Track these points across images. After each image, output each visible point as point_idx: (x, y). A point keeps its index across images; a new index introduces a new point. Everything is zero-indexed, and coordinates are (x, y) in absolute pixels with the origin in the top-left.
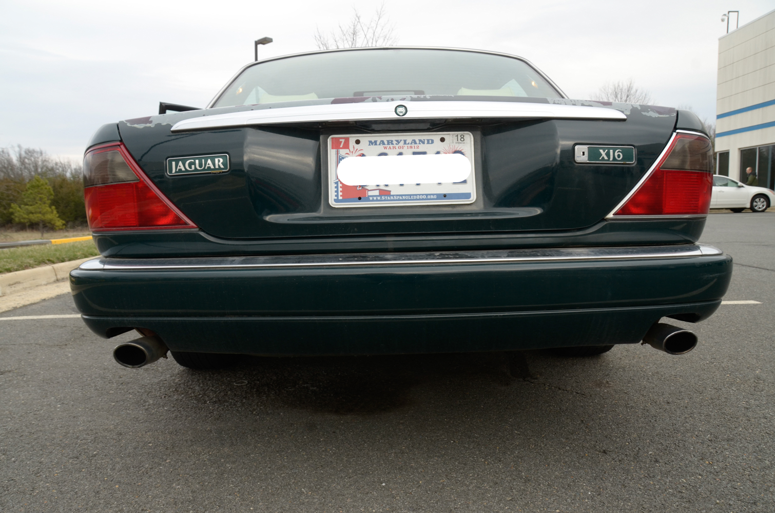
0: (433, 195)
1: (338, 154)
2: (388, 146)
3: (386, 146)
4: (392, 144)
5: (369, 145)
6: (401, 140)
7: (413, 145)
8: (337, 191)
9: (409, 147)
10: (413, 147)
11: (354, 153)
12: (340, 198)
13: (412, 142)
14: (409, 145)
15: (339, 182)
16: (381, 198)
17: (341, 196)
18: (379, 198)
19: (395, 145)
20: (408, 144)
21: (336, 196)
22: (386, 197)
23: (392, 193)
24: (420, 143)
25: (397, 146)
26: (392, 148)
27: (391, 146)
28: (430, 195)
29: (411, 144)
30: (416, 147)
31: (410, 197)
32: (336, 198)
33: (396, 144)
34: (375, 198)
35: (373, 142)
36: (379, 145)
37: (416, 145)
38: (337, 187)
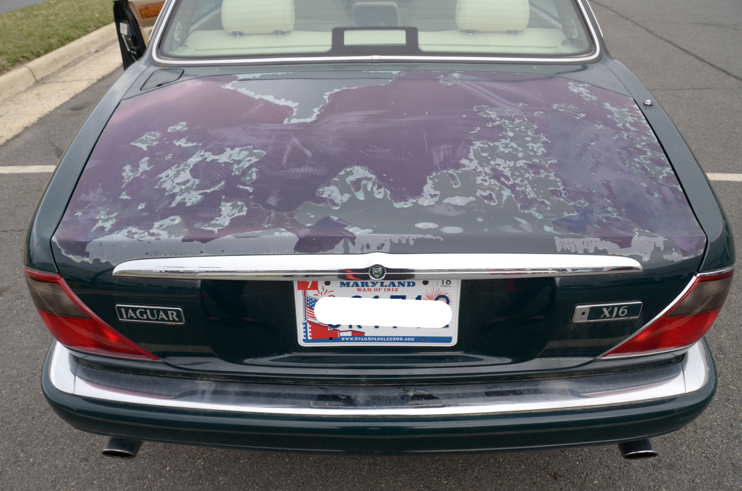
0: (411, 337)
1: (305, 295)
2: (363, 288)
3: (360, 288)
4: (367, 286)
5: (341, 286)
6: (377, 283)
7: (391, 287)
8: (306, 332)
9: (386, 290)
10: (391, 290)
11: (323, 294)
12: (310, 338)
13: (390, 285)
14: (386, 288)
15: (308, 323)
16: (354, 339)
17: (310, 336)
18: (351, 339)
19: (370, 287)
20: (386, 286)
21: (305, 336)
22: (360, 338)
23: (366, 335)
24: (399, 286)
25: (373, 289)
26: (367, 290)
27: (366, 288)
28: (407, 337)
29: (389, 286)
30: (394, 290)
31: (386, 339)
32: (305, 338)
33: (372, 286)
34: (347, 339)
35: (345, 283)
36: (353, 286)
37: (394, 288)
38: (306, 328)
